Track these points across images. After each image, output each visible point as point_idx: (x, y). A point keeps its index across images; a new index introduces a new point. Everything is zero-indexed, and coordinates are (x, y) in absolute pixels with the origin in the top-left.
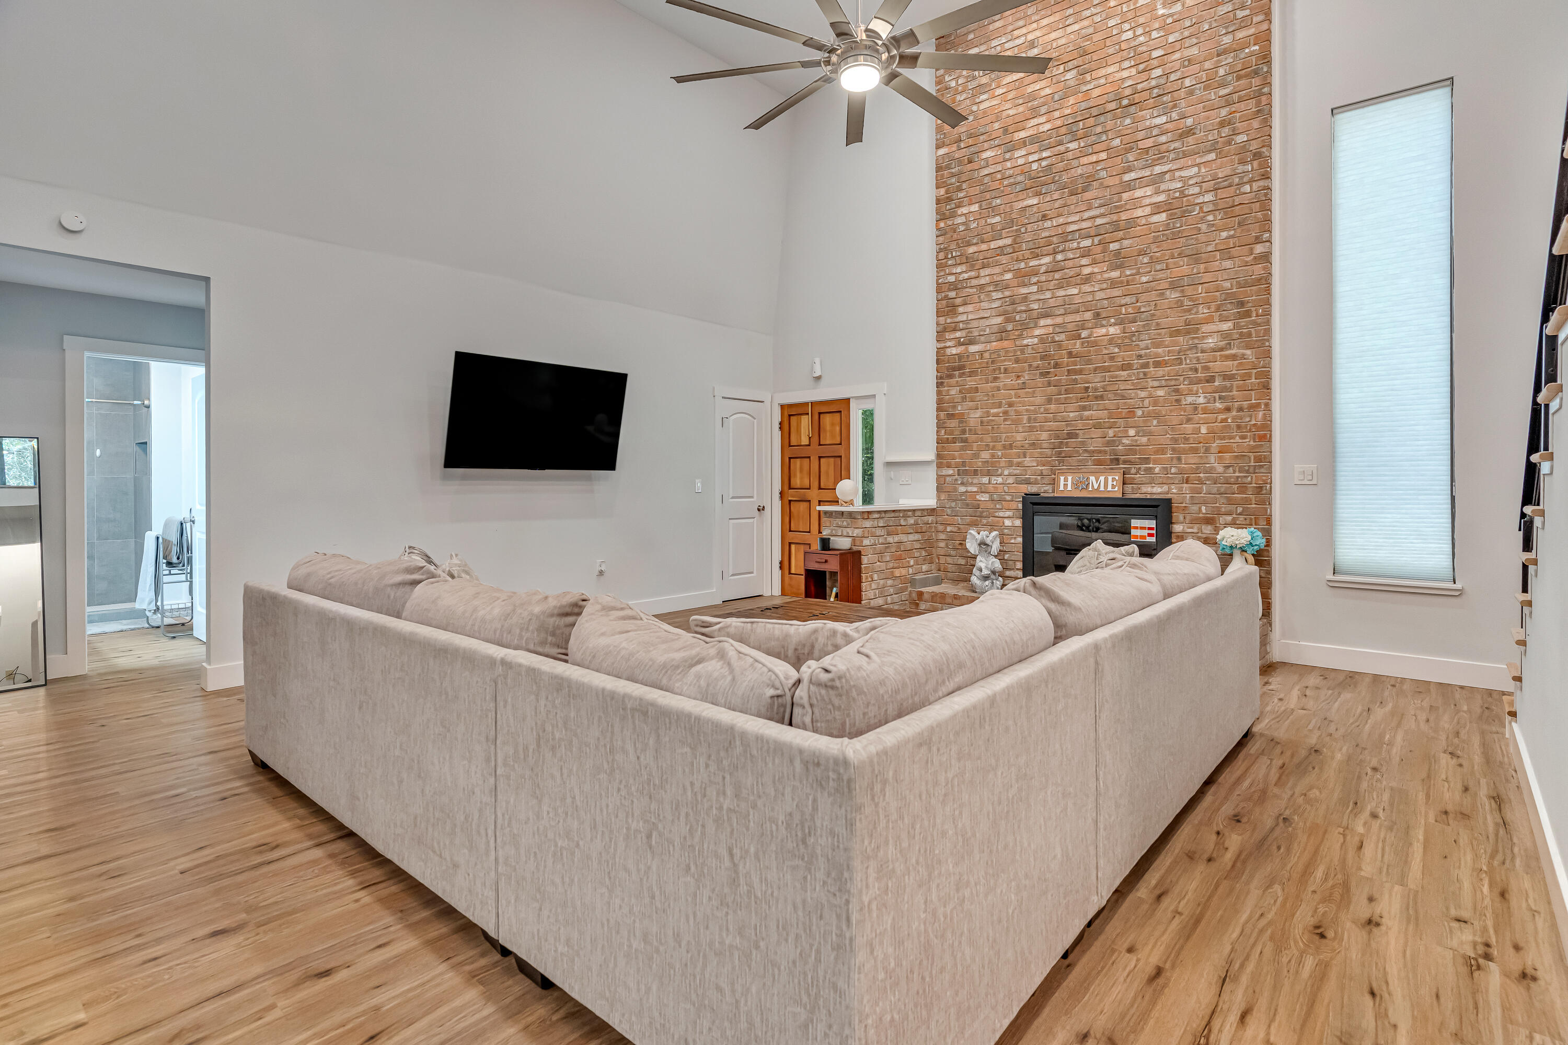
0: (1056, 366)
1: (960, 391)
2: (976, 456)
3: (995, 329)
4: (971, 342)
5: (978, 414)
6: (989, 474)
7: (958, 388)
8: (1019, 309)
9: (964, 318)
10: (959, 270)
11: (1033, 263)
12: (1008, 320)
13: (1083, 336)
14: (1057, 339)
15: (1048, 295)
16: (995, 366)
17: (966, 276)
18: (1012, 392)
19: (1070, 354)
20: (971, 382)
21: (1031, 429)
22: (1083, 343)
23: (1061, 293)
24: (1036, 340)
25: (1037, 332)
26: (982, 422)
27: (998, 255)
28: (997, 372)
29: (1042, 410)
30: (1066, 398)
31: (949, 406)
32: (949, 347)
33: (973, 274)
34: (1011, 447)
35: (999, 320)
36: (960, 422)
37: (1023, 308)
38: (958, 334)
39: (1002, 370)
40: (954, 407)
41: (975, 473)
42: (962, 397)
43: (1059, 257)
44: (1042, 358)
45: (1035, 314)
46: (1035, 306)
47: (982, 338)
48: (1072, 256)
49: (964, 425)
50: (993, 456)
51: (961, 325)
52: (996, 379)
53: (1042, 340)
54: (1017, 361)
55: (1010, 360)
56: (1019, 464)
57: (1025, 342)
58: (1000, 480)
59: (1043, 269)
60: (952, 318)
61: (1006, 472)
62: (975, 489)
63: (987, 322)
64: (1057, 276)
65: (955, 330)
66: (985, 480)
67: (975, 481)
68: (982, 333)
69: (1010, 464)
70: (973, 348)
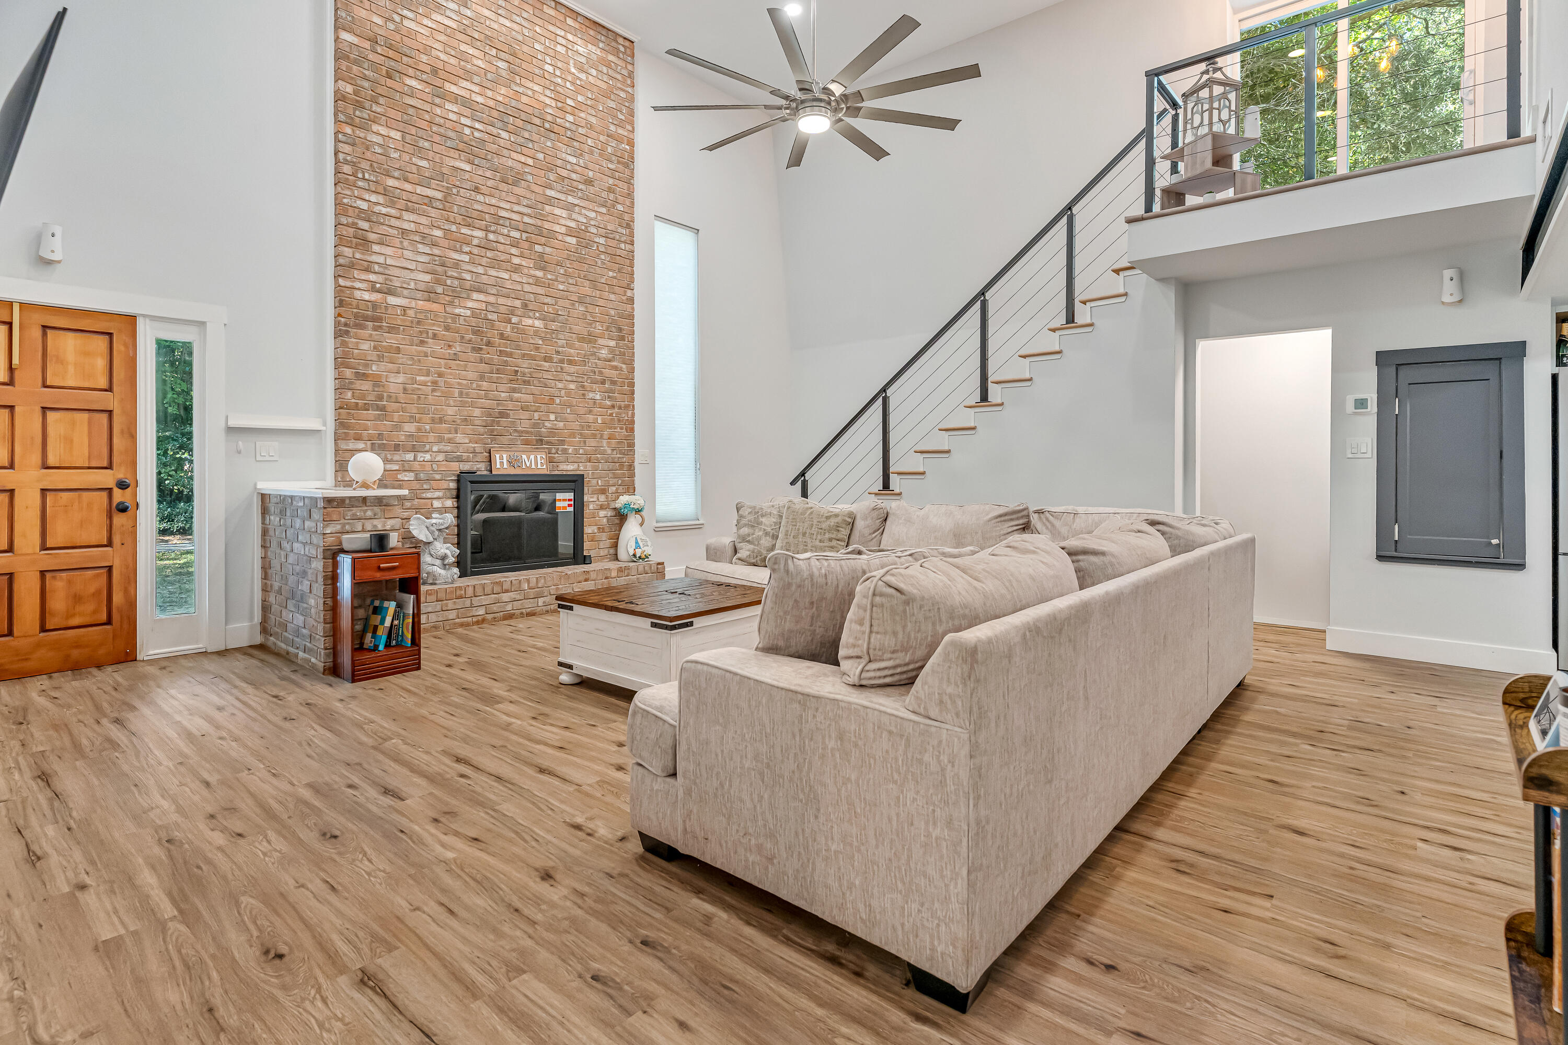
0: (489, 344)
1: (375, 348)
2: (397, 427)
3: (422, 286)
4: (390, 292)
5: (401, 378)
6: (414, 449)
7: (372, 343)
8: (450, 273)
9: (381, 259)
10: (373, 198)
11: (464, 230)
12: (438, 282)
13: (513, 321)
14: (490, 317)
15: (480, 270)
16: (421, 328)
17: (384, 210)
18: (442, 361)
19: (502, 337)
20: (391, 340)
21: (463, 405)
22: (513, 328)
23: (492, 272)
24: (468, 313)
25: (470, 304)
26: (405, 389)
27: (426, 204)
28: (424, 335)
29: (474, 386)
30: (498, 378)
31: (359, 364)
32: (359, 289)
33: (393, 212)
34: (441, 421)
35: (428, 278)
36: (374, 386)
37: (455, 275)
38: (372, 277)
39: (430, 335)
40: (366, 366)
41: (397, 448)
42: (378, 355)
43: (491, 236)
44: (475, 333)
45: (468, 285)
46: (467, 276)
47: (406, 292)
48: (503, 241)
49: (381, 389)
50: (419, 430)
51: (376, 268)
52: (422, 343)
53: (475, 314)
54: (447, 328)
55: (439, 326)
56: (450, 441)
57: (457, 311)
58: (428, 457)
59: (475, 242)
60: (363, 254)
61: (435, 449)
62: (396, 467)
63: (412, 276)
64: (489, 254)
65: (368, 270)
66: (410, 456)
67: (396, 458)
68: (405, 286)
69: (440, 440)
70: (392, 300)
